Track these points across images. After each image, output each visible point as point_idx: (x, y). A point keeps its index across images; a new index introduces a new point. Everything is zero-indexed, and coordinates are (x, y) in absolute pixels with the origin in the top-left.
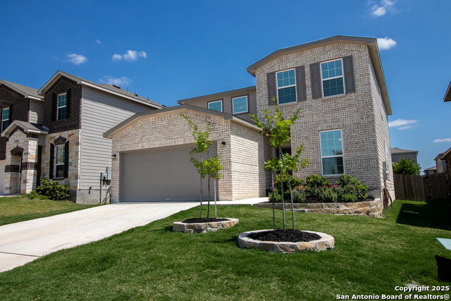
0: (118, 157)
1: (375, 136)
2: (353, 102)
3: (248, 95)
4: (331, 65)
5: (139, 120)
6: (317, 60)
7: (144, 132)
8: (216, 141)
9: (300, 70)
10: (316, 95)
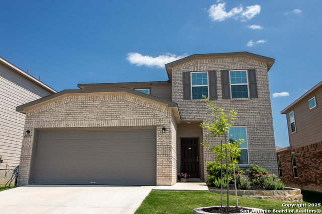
0: (32, 133)
1: (273, 135)
2: (256, 106)
3: (150, 88)
4: (238, 74)
5: (65, 97)
6: (227, 68)
7: (70, 110)
8: (156, 126)
9: (212, 74)
10: (226, 96)
